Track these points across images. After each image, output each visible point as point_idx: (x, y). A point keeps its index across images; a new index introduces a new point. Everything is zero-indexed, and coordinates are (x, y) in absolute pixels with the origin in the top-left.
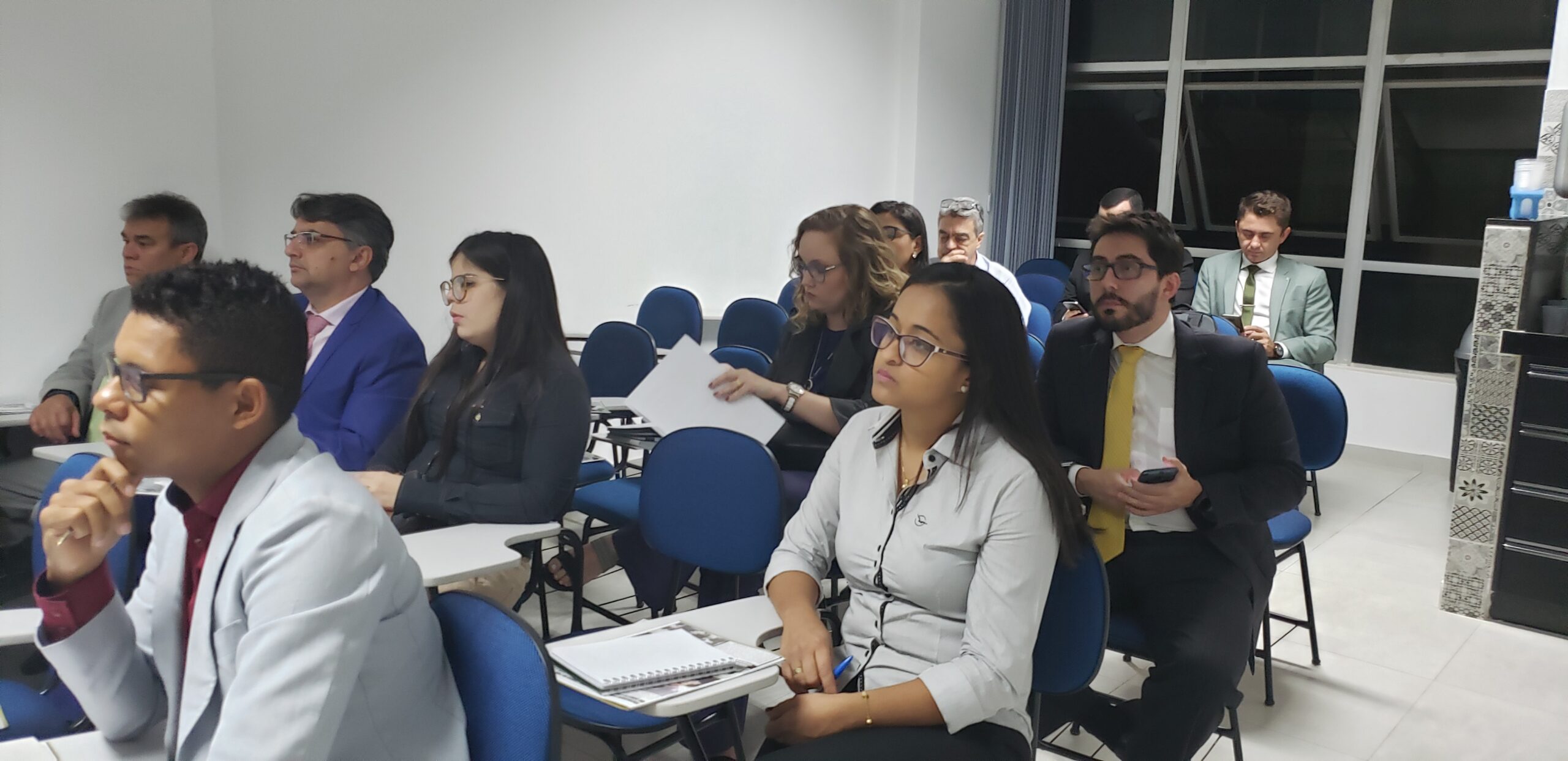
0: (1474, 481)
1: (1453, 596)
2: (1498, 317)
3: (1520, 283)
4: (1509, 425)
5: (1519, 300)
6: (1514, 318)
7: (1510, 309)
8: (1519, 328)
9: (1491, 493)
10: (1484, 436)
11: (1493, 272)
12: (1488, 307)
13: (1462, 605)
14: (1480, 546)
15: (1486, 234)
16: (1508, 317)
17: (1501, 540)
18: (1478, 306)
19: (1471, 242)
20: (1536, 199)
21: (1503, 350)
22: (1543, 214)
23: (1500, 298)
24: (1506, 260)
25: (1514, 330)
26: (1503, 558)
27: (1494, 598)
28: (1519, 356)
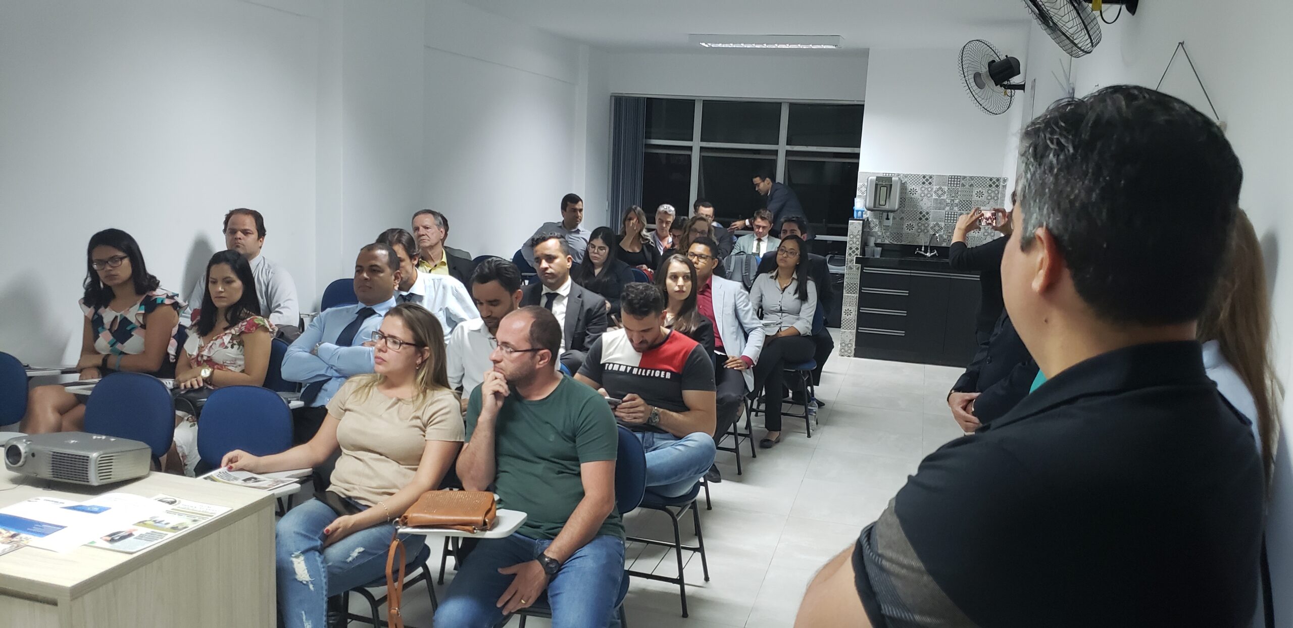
0: (848, 309)
1: (843, 350)
2: (854, 252)
3: (860, 240)
4: (858, 289)
5: (860, 246)
6: (858, 252)
7: (857, 249)
8: (860, 255)
9: (854, 313)
10: (851, 293)
11: (852, 236)
12: (851, 248)
13: (846, 353)
14: (850, 332)
15: (849, 224)
16: (857, 252)
17: (857, 329)
18: (847, 248)
19: (843, 226)
20: (862, 212)
21: (856, 263)
22: (865, 216)
23: (854, 245)
24: (856, 233)
25: (859, 256)
26: (858, 334)
27: (855, 349)
28: (860, 265)
